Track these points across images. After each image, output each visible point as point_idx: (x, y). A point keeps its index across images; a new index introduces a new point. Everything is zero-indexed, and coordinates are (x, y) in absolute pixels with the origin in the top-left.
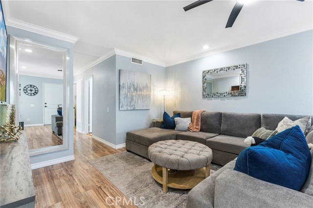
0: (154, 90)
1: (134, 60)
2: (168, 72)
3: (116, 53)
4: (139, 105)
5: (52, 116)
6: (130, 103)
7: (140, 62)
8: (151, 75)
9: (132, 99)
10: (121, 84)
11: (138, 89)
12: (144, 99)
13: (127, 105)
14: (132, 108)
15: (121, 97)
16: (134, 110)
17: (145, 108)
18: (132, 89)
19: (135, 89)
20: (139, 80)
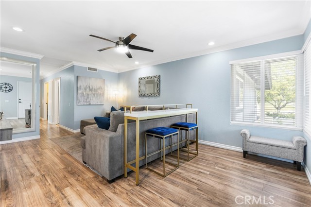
0: (107, 91)
1: (89, 69)
2: (120, 77)
3: (75, 64)
4: (95, 101)
5: (26, 110)
6: (86, 100)
7: (95, 70)
8: (104, 80)
9: (88, 97)
10: (79, 86)
11: (93, 90)
12: (98, 97)
13: (84, 101)
14: (88, 104)
15: (78, 95)
16: (89, 105)
17: (100, 104)
18: (88, 90)
19: (91, 90)
20: (94, 83)
